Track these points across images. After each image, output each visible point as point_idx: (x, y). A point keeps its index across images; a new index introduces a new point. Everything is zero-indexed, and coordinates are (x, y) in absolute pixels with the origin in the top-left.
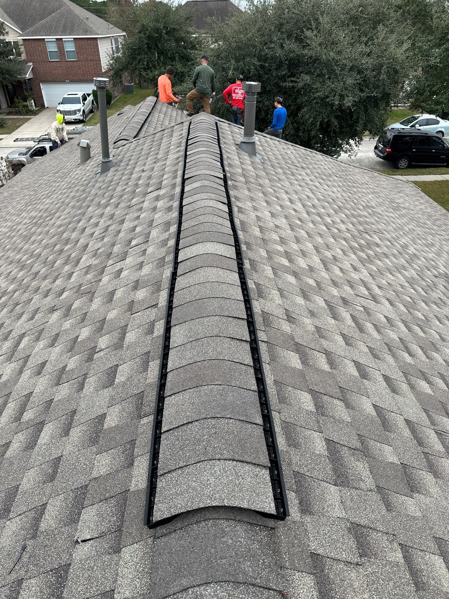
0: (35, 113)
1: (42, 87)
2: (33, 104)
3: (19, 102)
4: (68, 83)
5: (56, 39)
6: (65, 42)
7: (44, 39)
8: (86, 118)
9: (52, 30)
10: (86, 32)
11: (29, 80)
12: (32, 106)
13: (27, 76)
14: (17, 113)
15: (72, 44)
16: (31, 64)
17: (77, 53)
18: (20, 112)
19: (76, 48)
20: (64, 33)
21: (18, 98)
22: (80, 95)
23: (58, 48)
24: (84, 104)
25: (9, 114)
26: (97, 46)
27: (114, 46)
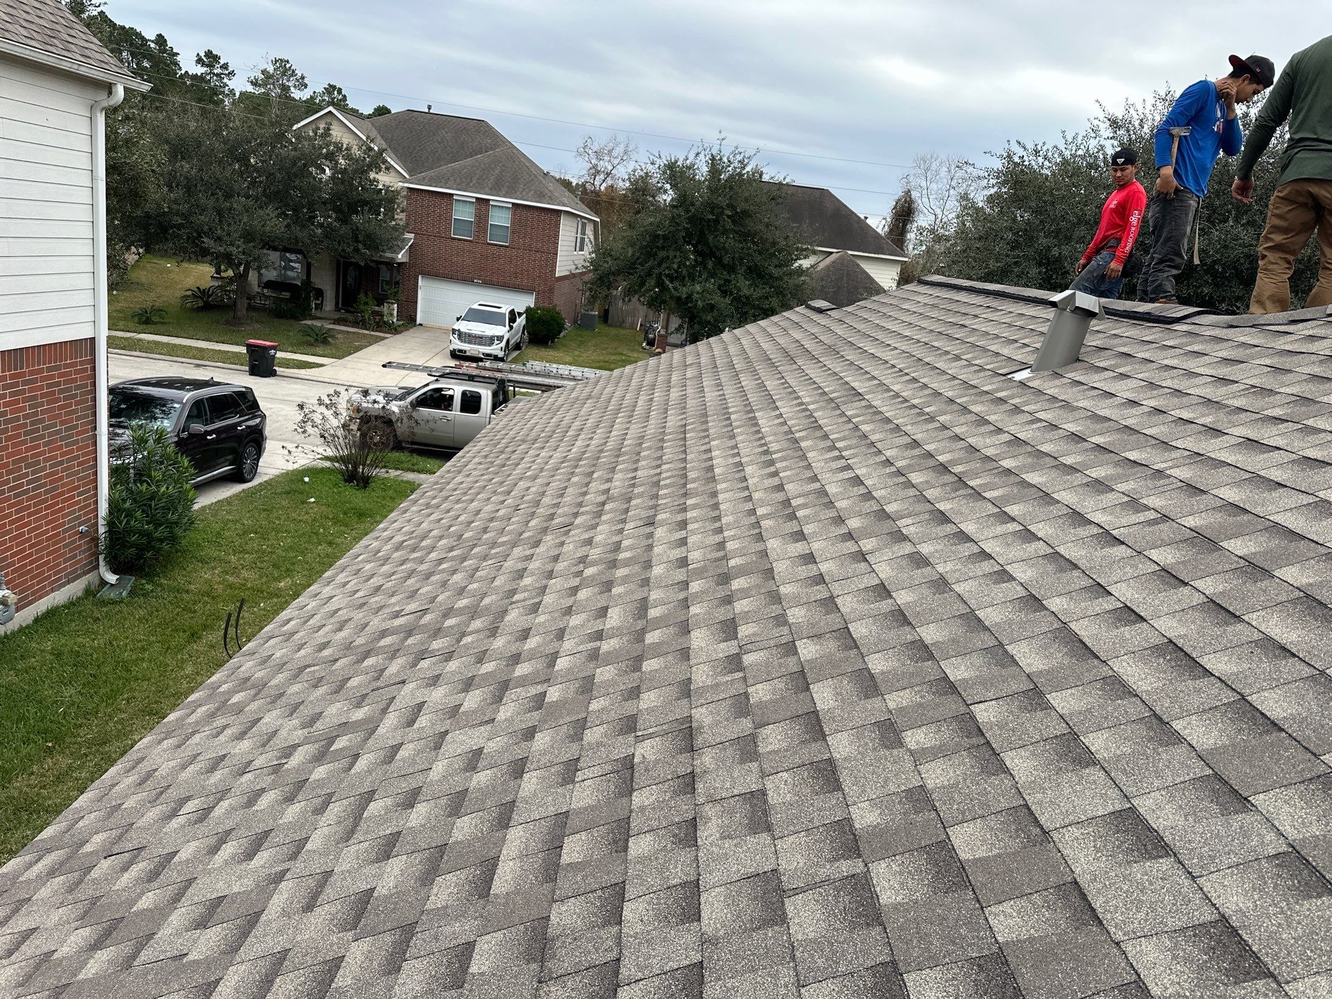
0: (395, 330)
1: (420, 283)
2: (395, 313)
3: (366, 303)
4: (478, 285)
6: (494, 209)
7: (452, 195)
8: (508, 354)
9: (471, 181)
11: (400, 264)
12: (392, 315)
13: (400, 256)
14: (355, 324)
15: (508, 215)
16: (412, 236)
17: (513, 233)
18: (363, 321)
19: (513, 223)
20: (496, 190)
21: (366, 295)
22: (506, 310)
23: (476, 215)
24: (511, 327)
25: (338, 321)
26: (557, 225)
27: (579, 236)
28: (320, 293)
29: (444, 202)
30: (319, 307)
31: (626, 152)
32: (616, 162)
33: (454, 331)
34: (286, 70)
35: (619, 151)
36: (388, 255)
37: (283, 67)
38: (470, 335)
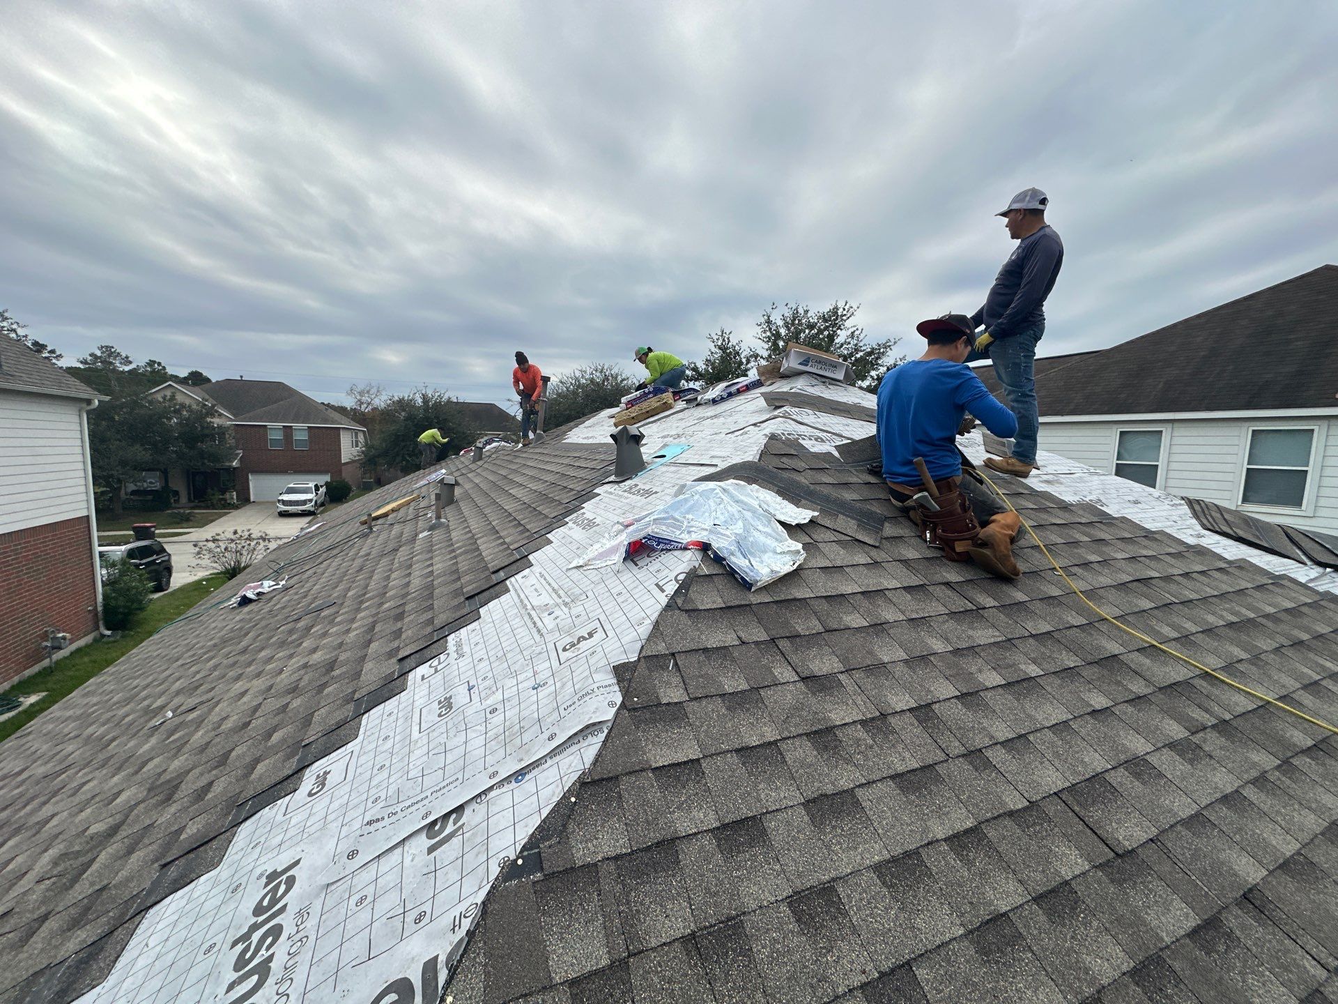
0: (236, 507)
1: (250, 478)
2: (235, 497)
3: (213, 495)
4: (290, 474)
5: (284, 426)
6: (296, 430)
7: (266, 426)
8: (317, 510)
9: (276, 417)
10: (326, 421)
11: (235, 469)
12: (233, 498)
13: (234, 464)
14: (207, 508)
17: (310, 443)
18: (212, 506)
19: (310, 437)
20: (296, 420)
21: (212, 489)
22: (312, 485)
24: (317, 494)
25: (194, 508)
26: (339, 435)
27: (354, 439)
28: (176, 493)
29: (261, 430)
30: (177, 501)
31: (378, 391)
32: (373, 397)
33: (279, 501)
34: (111, 353)
35: (373, 391)
36: (227, 464)
37: (109, 351)
38: (290, 501)
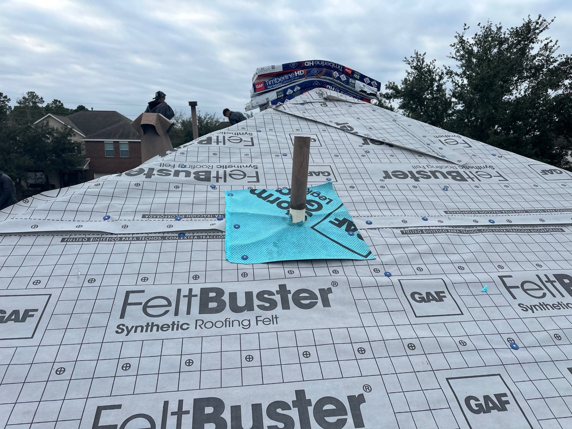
5: (114, 141)
6: (121, 144)
7: (103, 141)
9: (110, 135)
13: (84, 168)
15: (127, 146)
16: (89, 159)
17: (130, 152)
19: (130, 149)
20: (120, 138)
23: (114, 148)
29: (100, 144)
34: (34, 96)
36: (80, 168)
37: (32, 95)
